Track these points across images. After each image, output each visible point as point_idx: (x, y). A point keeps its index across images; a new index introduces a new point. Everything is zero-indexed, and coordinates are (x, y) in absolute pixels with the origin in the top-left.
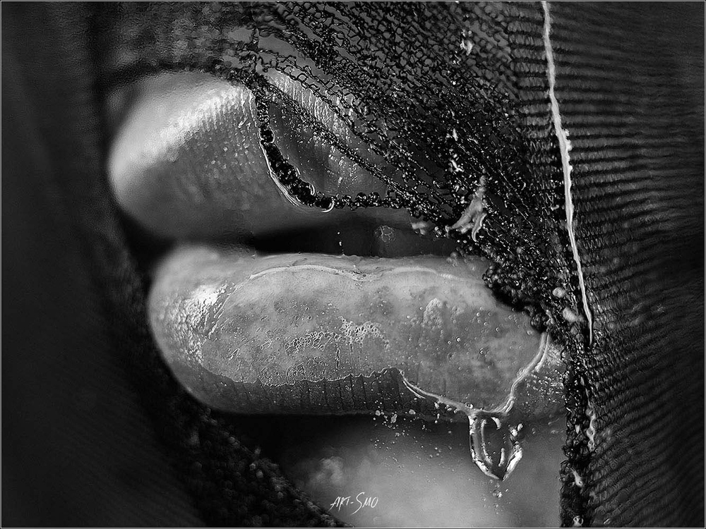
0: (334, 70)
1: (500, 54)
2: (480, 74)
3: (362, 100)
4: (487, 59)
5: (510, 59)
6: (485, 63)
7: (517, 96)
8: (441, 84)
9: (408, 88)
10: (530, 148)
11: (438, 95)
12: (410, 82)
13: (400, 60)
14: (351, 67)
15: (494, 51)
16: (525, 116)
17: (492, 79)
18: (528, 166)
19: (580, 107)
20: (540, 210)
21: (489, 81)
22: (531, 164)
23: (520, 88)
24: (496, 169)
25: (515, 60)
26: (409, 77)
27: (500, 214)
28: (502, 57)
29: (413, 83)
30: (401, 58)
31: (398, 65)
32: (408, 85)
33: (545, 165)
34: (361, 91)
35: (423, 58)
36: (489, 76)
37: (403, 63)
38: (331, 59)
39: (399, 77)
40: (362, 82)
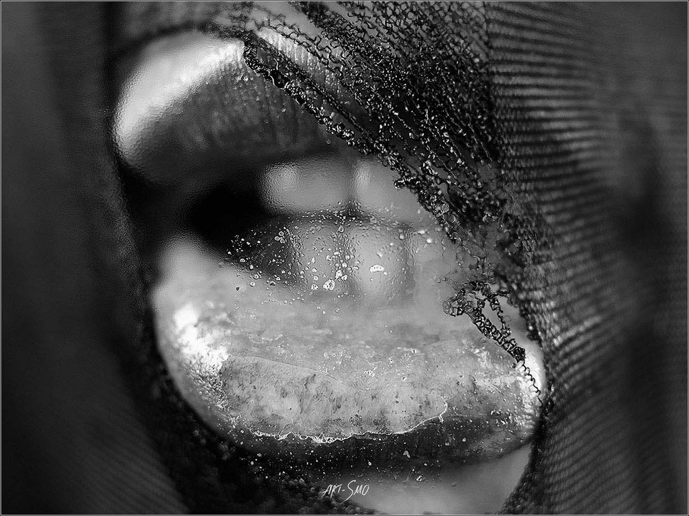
0: (324, 24)
1: (475, 13)
2: (455, 31)
3: (350, 53)
4: (463, 18)
5: (484, 20)
6: (461, 20)
7: (487, 55)
8: (422, 39)
9: (392, 39)
10: (497, 105)
11: (419, 49)
12: (396, 33)
13: (386, 10)
14: (340, 22)
15: (470, 10)
16: (493, 73)
17: (466, 37)
18: (494, 121)
19: (543, 70)
20: (503, 162)
21: (463, 39)
22: (496, 119)
23: (491, 48)
24: (465, 122)
25: (488, 21)
26: (395, 28)
27: (466, 165)
28: (477, 16)
29: (397, 34)
30: (388, 8)
31: (385, 15)
32: (394, 36)
33: (509, 121)
34: (349, 45)
35: (407, 11)
36: (464, 34)
37: (389, 13)
38: (322, 13)
39: (386, 27)
40: (350, 36)
